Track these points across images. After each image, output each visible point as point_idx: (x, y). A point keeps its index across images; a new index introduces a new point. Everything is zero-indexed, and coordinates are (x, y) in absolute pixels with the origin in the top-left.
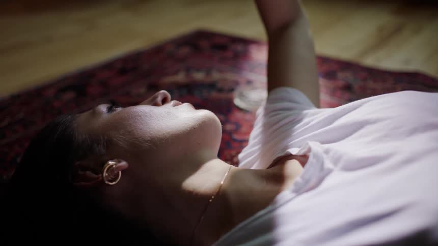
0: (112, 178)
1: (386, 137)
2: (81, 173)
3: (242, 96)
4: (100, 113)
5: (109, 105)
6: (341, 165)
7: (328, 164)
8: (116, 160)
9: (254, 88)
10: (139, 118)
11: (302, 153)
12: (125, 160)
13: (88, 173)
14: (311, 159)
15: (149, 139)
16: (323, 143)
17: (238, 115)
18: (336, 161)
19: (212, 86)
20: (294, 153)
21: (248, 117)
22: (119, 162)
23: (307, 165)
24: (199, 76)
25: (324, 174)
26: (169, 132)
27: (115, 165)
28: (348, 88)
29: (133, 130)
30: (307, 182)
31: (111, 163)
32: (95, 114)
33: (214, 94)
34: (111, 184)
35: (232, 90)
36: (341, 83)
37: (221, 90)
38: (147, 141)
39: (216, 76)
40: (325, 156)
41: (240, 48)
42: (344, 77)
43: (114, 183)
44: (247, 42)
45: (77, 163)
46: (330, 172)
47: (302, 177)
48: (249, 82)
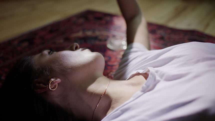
0: (53, 87)
1: (185, 64)
2: (37, 85)
3: (111, 43)
4: (45, 55)
5: (49, 51)
6: (164, 78)
7: (158, 78)
8: (55, 78)
9: (117, 39)
10: (65, 57)
11: (145, 72)
12: (59, 78)
13: (41, 85)
14: (150, 76)
15: (70, 67)
16: (154, 67)
17: (109, 53)
18: (162, 76)
19: (96, 38)
20: (140, 72)
21: (114, 53)
22: (56, 79)
23: (148, 79)
24: (89, 33)
25: (156, 83)
26: (80, 64)
27: (55, 80)
28: (162, 38)
29: (62, 63)
30: (148, 86)
31: (52, 80)
32: (43, 55)
33: (97, 42)
34: (53, 90)
35: (106, 40)
36: (158, 36)
37: (100, 40)
38: (70, 69)
39: (97, 33)
40: (156, 74)
41: (108, 18)
42: (160, 33)
43: (54, 89)
44: (112, 16)
45: (36, 80)
46: (159, 81)
47: (146, 84)
48: (114, 36)
